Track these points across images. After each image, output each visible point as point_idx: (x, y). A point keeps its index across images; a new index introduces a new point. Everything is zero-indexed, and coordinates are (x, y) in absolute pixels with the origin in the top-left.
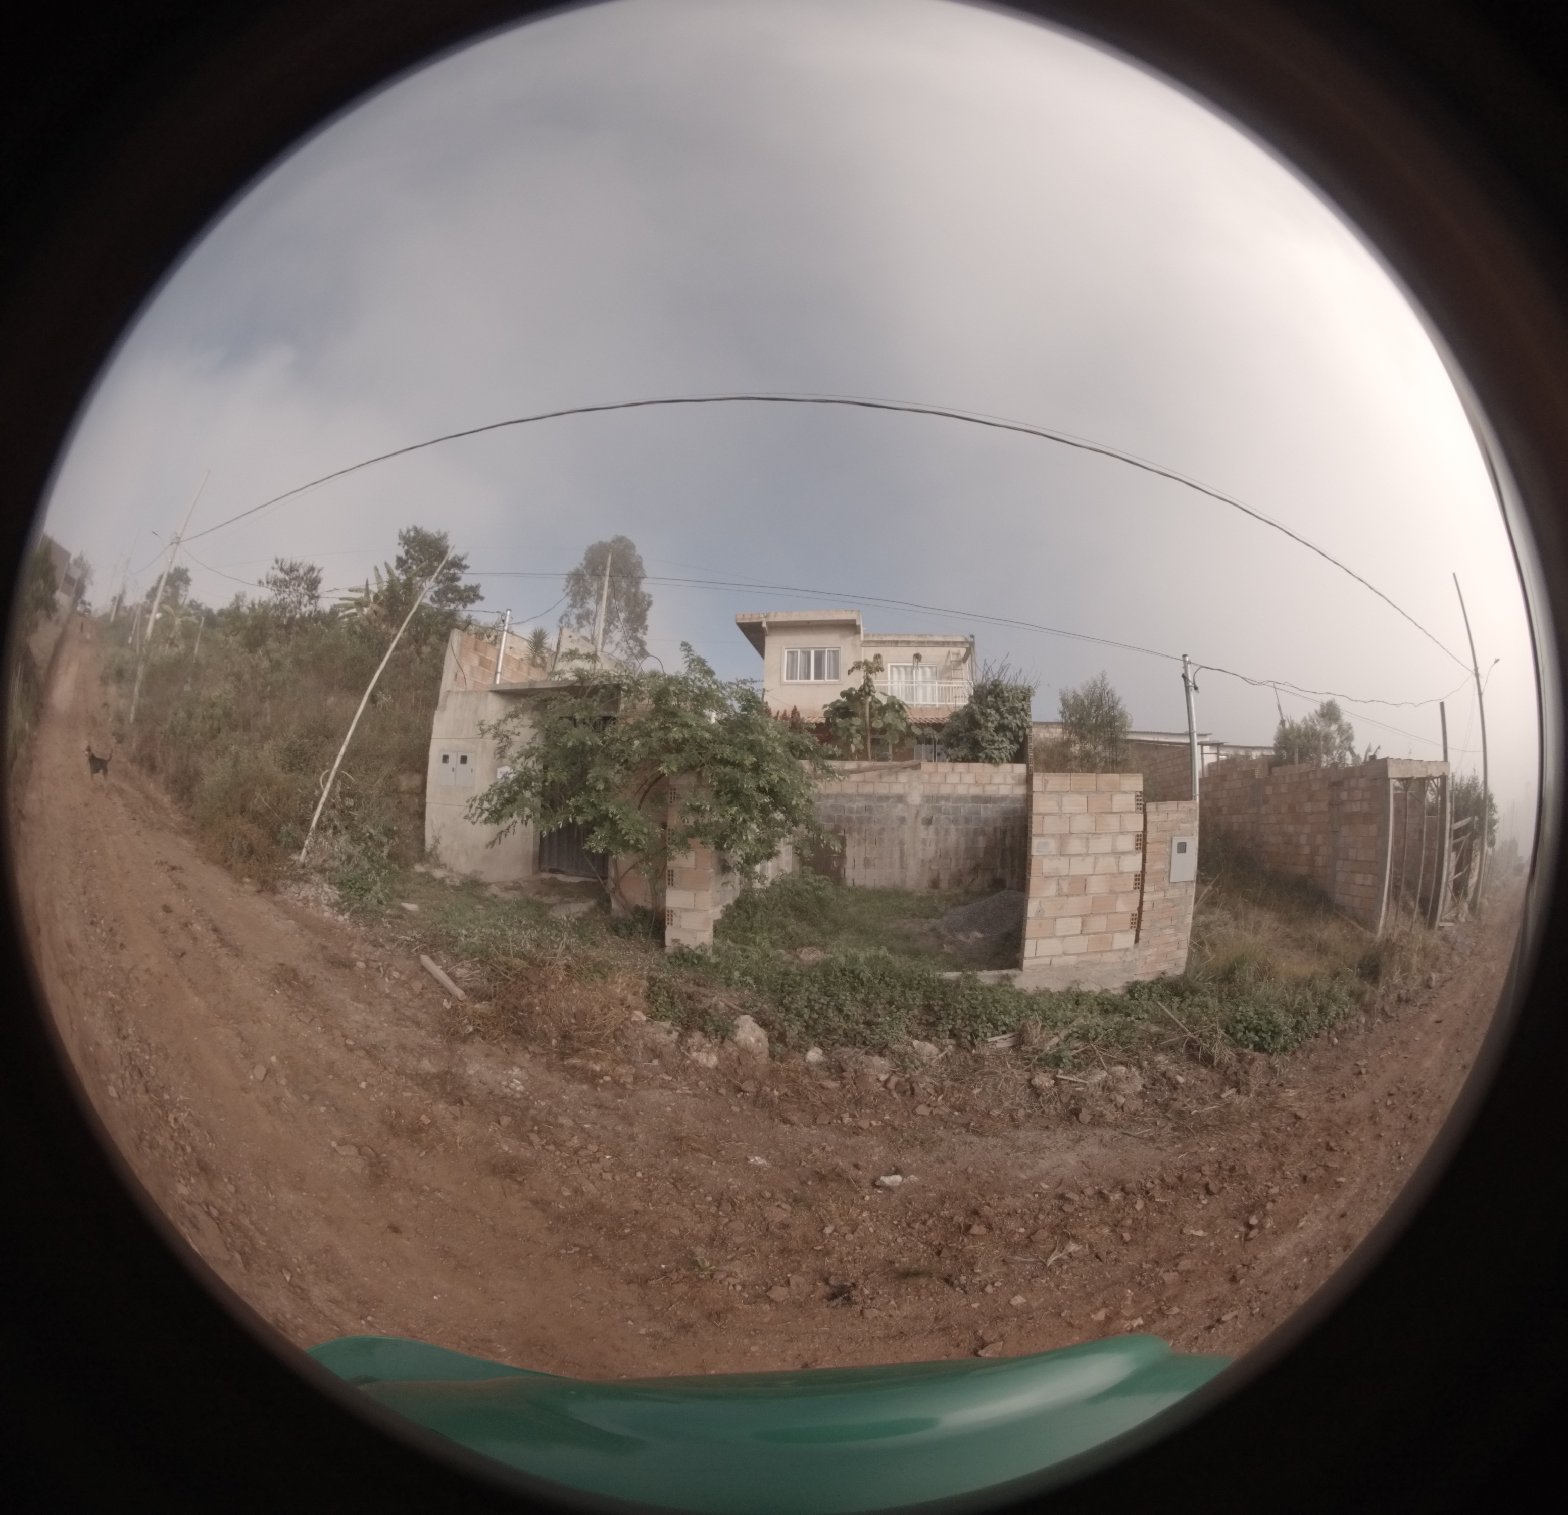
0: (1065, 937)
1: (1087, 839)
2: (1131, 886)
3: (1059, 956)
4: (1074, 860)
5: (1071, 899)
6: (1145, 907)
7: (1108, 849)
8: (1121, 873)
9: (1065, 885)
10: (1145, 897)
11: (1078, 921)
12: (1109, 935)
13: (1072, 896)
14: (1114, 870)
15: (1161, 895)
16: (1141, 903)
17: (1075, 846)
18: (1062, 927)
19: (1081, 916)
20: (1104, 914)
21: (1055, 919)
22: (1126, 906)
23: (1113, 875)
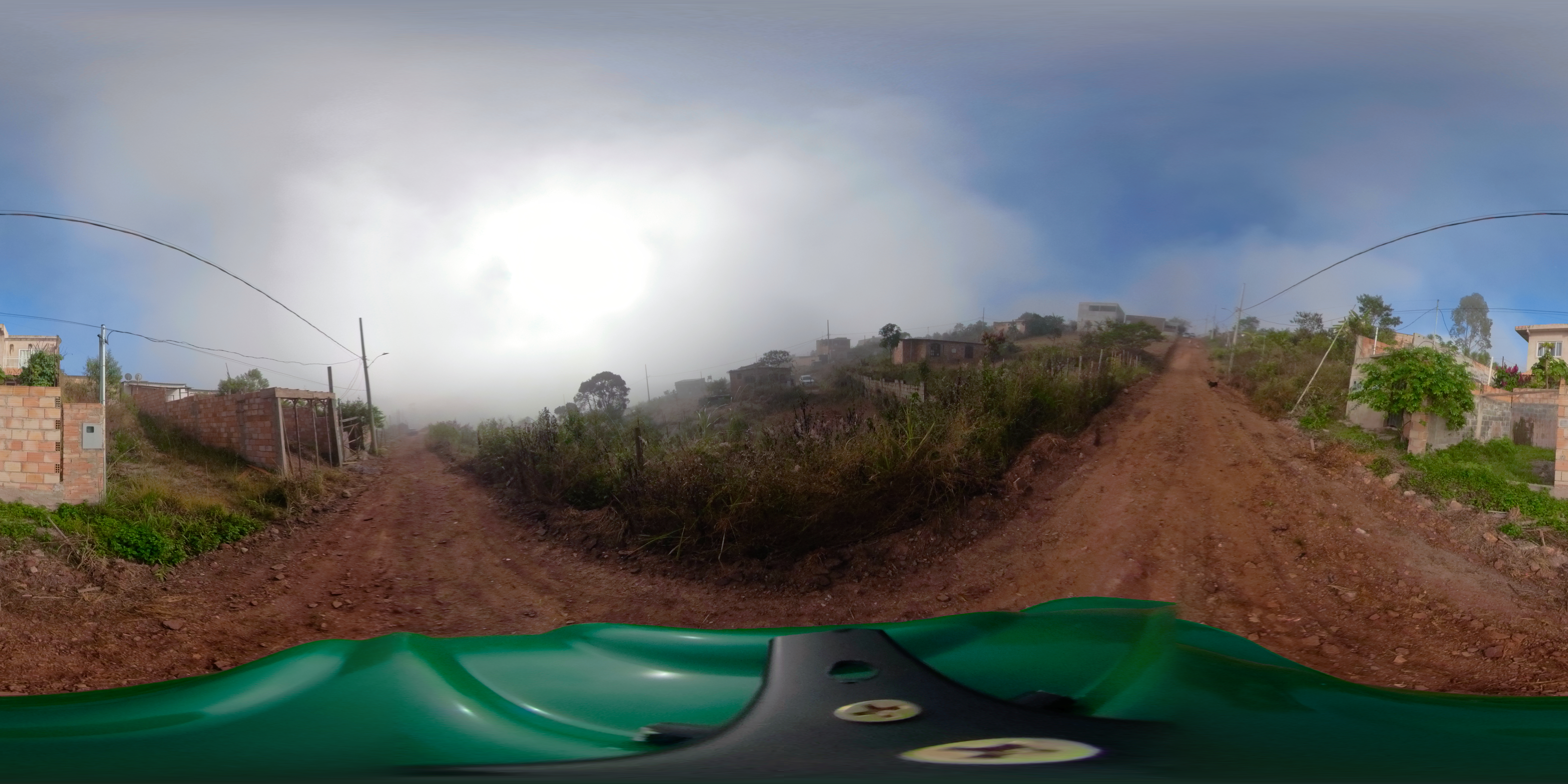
0: (11, 472)
1: (23, 421)
2: (54, 449)
3: (8, 482)
4: (14, 431)
5: (13, 452)
6: (65, 461)
7: (37, 427)
8: (47, 441)
9: (9, 445)
10: (64, 456)
11: (19, 465)
12: (41, 475)
13: (14, 450)
14: (42, 439)
15: (77, 455)
16: (62, 459)
17: (15, 424)
18: (8, 466)
19: (20, 462)
20: (36, 462)
21: (4, 461)
22: (51, 459)
23: (40, 442)
